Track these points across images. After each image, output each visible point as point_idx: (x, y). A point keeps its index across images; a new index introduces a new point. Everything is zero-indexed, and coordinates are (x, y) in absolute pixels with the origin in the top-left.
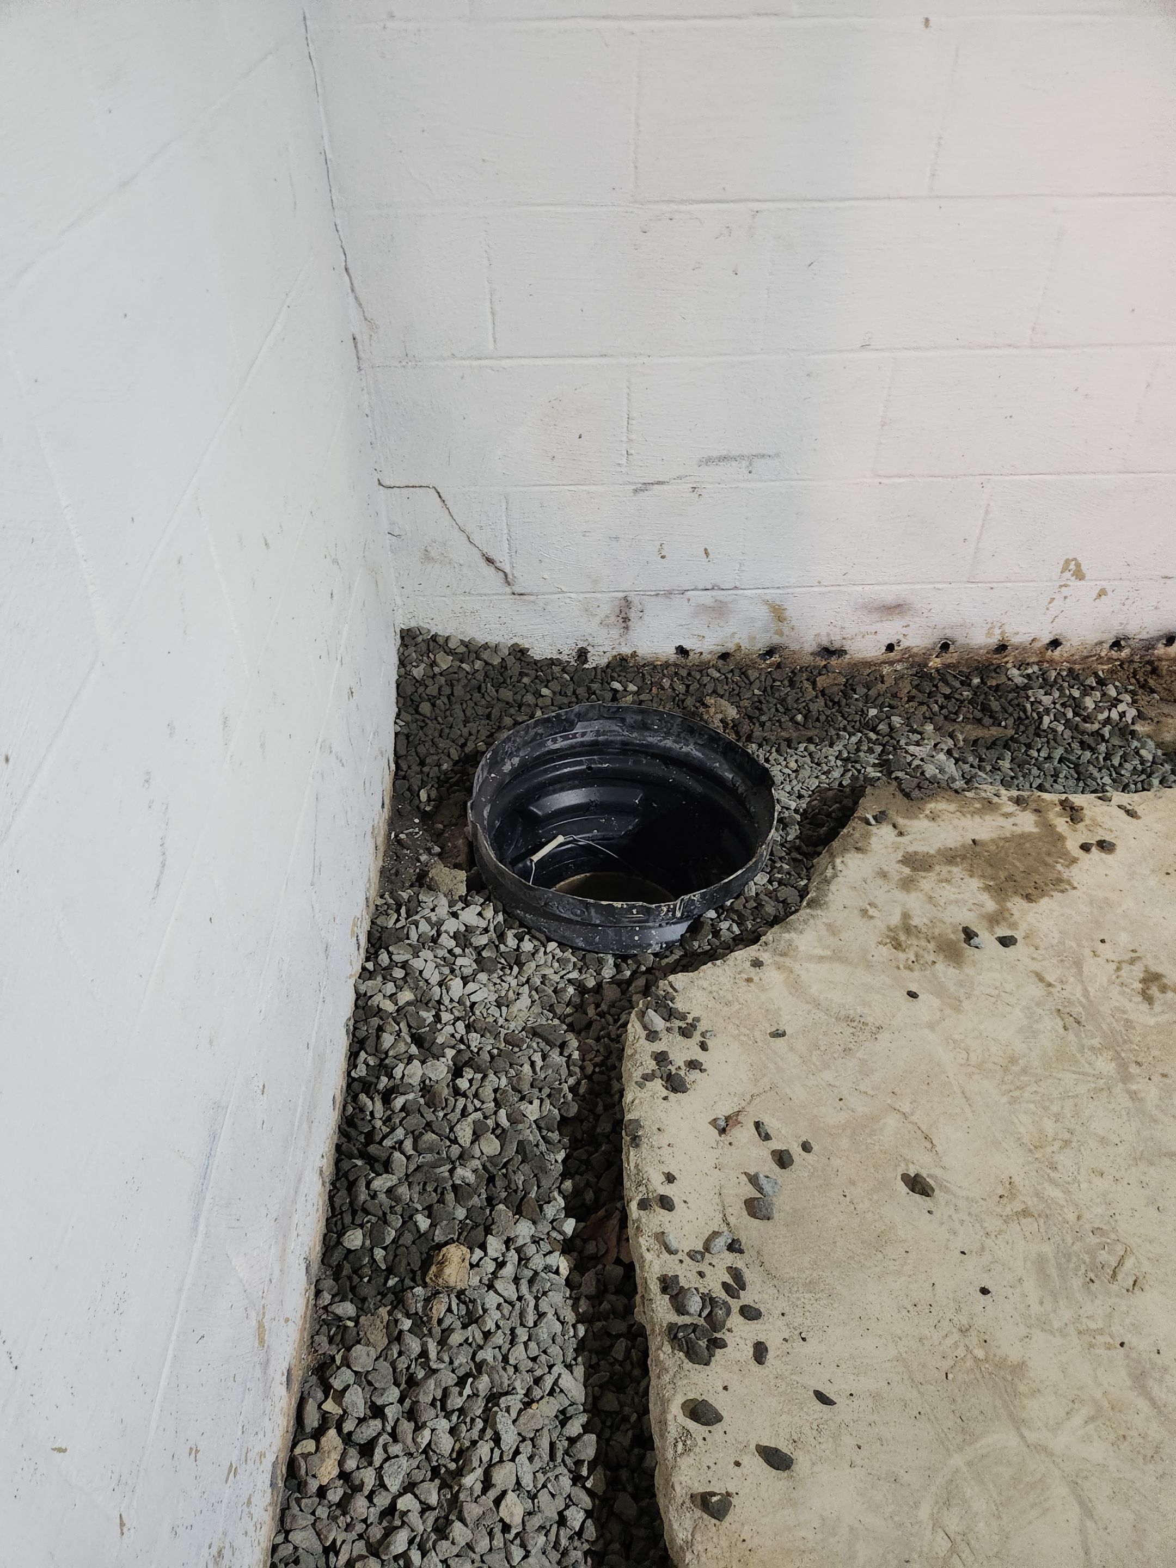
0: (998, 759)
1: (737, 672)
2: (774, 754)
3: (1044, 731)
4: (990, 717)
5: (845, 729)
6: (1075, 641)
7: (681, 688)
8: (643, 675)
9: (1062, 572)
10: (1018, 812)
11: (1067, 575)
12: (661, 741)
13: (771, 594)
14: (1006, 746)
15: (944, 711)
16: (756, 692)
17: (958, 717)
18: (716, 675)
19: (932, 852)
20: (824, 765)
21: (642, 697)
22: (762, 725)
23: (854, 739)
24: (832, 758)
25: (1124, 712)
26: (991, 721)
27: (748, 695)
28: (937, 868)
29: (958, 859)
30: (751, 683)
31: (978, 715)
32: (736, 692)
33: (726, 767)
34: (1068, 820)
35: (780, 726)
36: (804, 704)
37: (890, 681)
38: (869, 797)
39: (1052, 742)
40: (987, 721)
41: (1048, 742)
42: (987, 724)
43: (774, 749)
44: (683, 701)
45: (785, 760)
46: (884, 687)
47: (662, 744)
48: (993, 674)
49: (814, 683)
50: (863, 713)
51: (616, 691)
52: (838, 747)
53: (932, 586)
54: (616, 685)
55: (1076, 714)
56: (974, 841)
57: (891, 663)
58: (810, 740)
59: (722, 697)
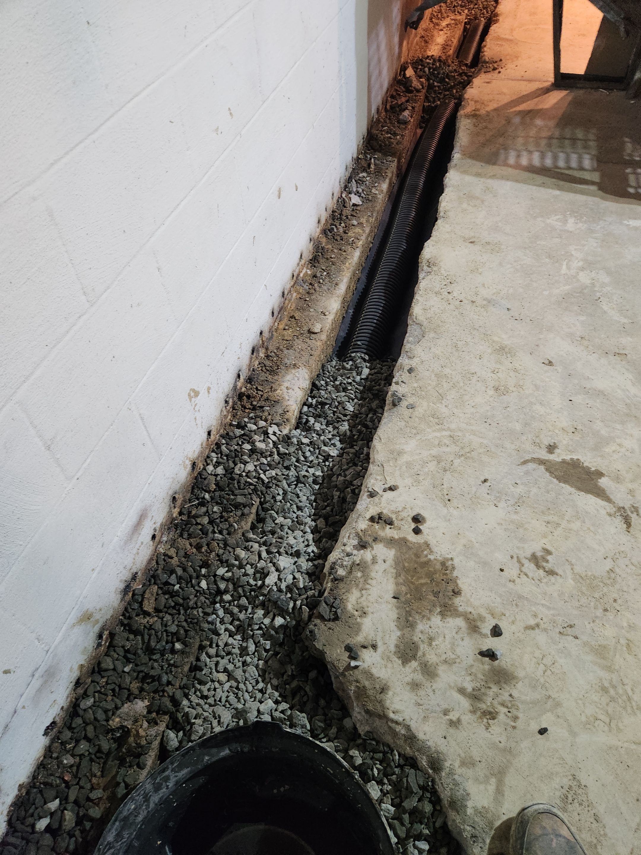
0: (274, 521)
1: (97, 677)
2: (204, 689)
3: (269, 482)
4: (245, 507)
5: (206, 614)
6: (214, 423)
7: (83, 746)
8: (46, 784)
9: (191, 401)
10: (373, 552)
11: (193, 399)
12: (148, 806)
13: (73, 617)
14: (265, 510)
15: (225, 532)
16: (127, 669)
17: (234, 527)
18: (90, 702)
19: (399, 633)
20: (233, 650)
21: (72, 798)
22: (169, 683)
23: (221, 613)
24: (230, 641)
25: (274, 432)
26: (248, 508)
27: (128, 680)
28: (416, 639)
29: (411, 619)
30: (114, 669)
31: (239, 513)
32: (117, 689)
33: (214, 750)
34: (390, 526)
35: (176, 667)
36: (165, 634)
37: (172, 552)
38: (327, 650)
39: (278, 483)
40: (246, 510)
41: (276, 485)
42: (248, 512)
43: (198, 686)
44: (99, 751)
45: (213, 681)
46: (176, 559)
47: (152, 805)
48: (206, 482)
49: (146, 614)
50: (200, 592)
51: (48, 828)
52: (221, 629)
53: (147, 484)
54: (42, 824)
55: (266, 457)
56: (394, 597)
57: (160, 542)
58: (202, 648)
59: (117, 708)
